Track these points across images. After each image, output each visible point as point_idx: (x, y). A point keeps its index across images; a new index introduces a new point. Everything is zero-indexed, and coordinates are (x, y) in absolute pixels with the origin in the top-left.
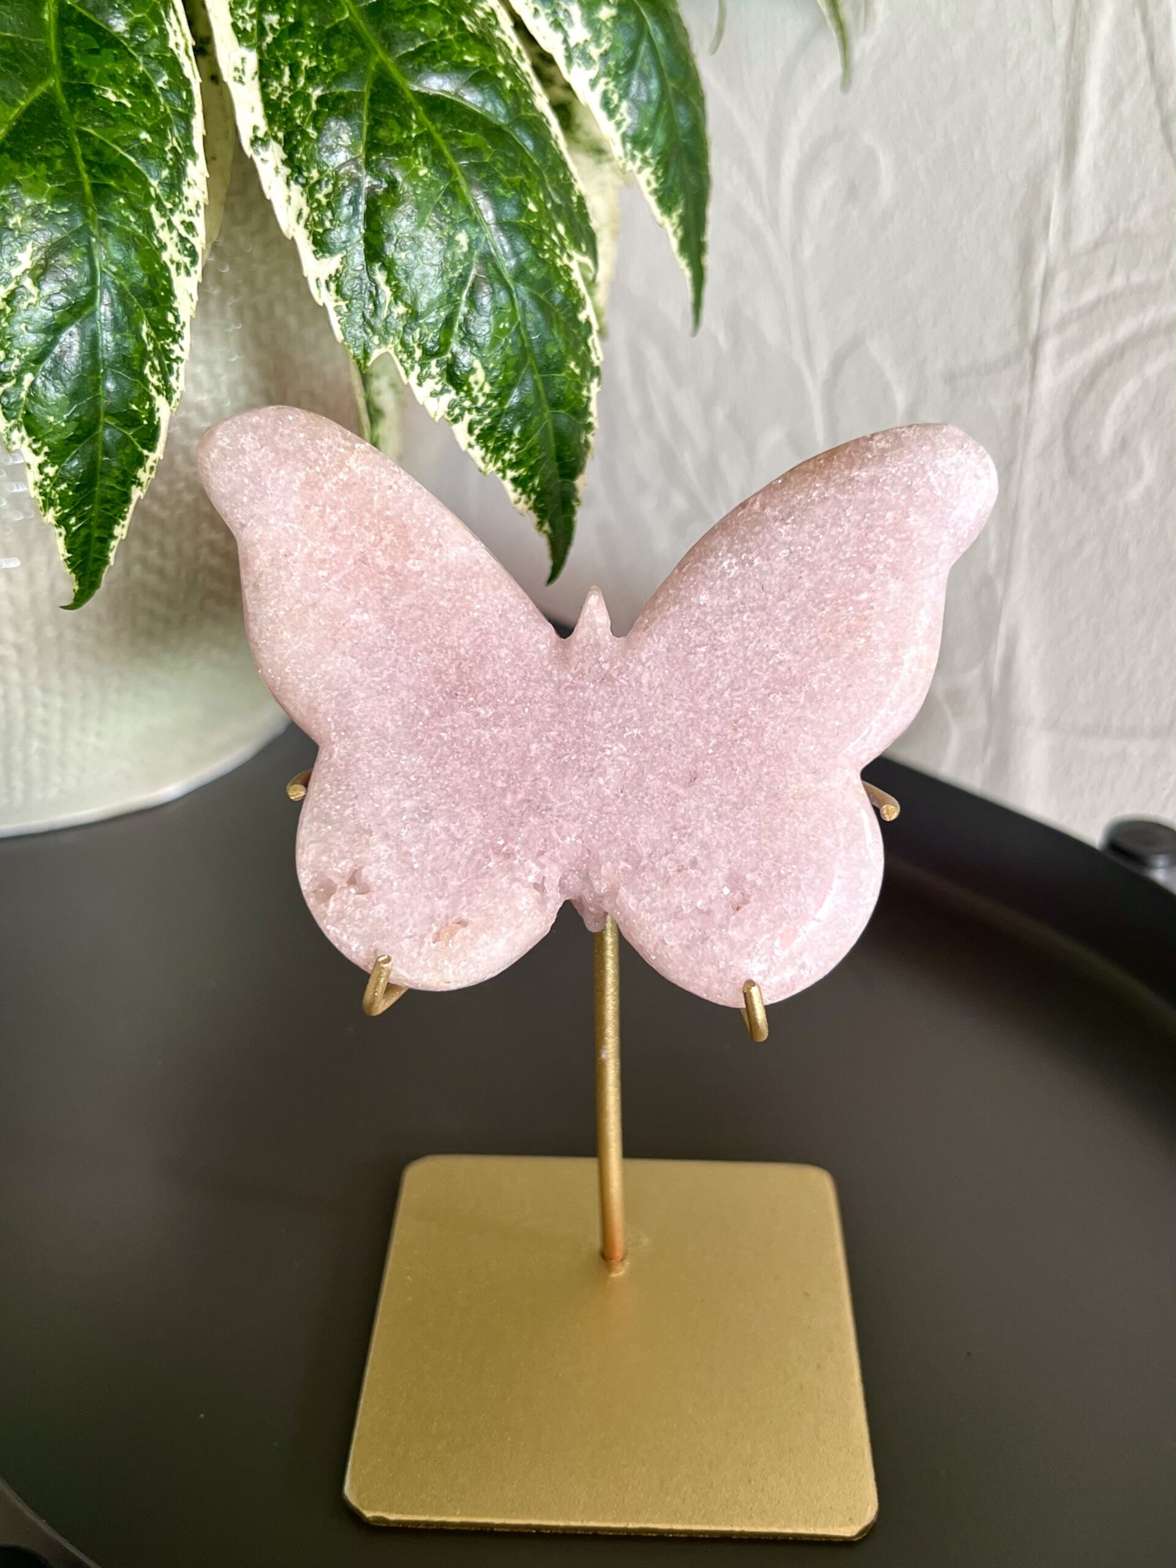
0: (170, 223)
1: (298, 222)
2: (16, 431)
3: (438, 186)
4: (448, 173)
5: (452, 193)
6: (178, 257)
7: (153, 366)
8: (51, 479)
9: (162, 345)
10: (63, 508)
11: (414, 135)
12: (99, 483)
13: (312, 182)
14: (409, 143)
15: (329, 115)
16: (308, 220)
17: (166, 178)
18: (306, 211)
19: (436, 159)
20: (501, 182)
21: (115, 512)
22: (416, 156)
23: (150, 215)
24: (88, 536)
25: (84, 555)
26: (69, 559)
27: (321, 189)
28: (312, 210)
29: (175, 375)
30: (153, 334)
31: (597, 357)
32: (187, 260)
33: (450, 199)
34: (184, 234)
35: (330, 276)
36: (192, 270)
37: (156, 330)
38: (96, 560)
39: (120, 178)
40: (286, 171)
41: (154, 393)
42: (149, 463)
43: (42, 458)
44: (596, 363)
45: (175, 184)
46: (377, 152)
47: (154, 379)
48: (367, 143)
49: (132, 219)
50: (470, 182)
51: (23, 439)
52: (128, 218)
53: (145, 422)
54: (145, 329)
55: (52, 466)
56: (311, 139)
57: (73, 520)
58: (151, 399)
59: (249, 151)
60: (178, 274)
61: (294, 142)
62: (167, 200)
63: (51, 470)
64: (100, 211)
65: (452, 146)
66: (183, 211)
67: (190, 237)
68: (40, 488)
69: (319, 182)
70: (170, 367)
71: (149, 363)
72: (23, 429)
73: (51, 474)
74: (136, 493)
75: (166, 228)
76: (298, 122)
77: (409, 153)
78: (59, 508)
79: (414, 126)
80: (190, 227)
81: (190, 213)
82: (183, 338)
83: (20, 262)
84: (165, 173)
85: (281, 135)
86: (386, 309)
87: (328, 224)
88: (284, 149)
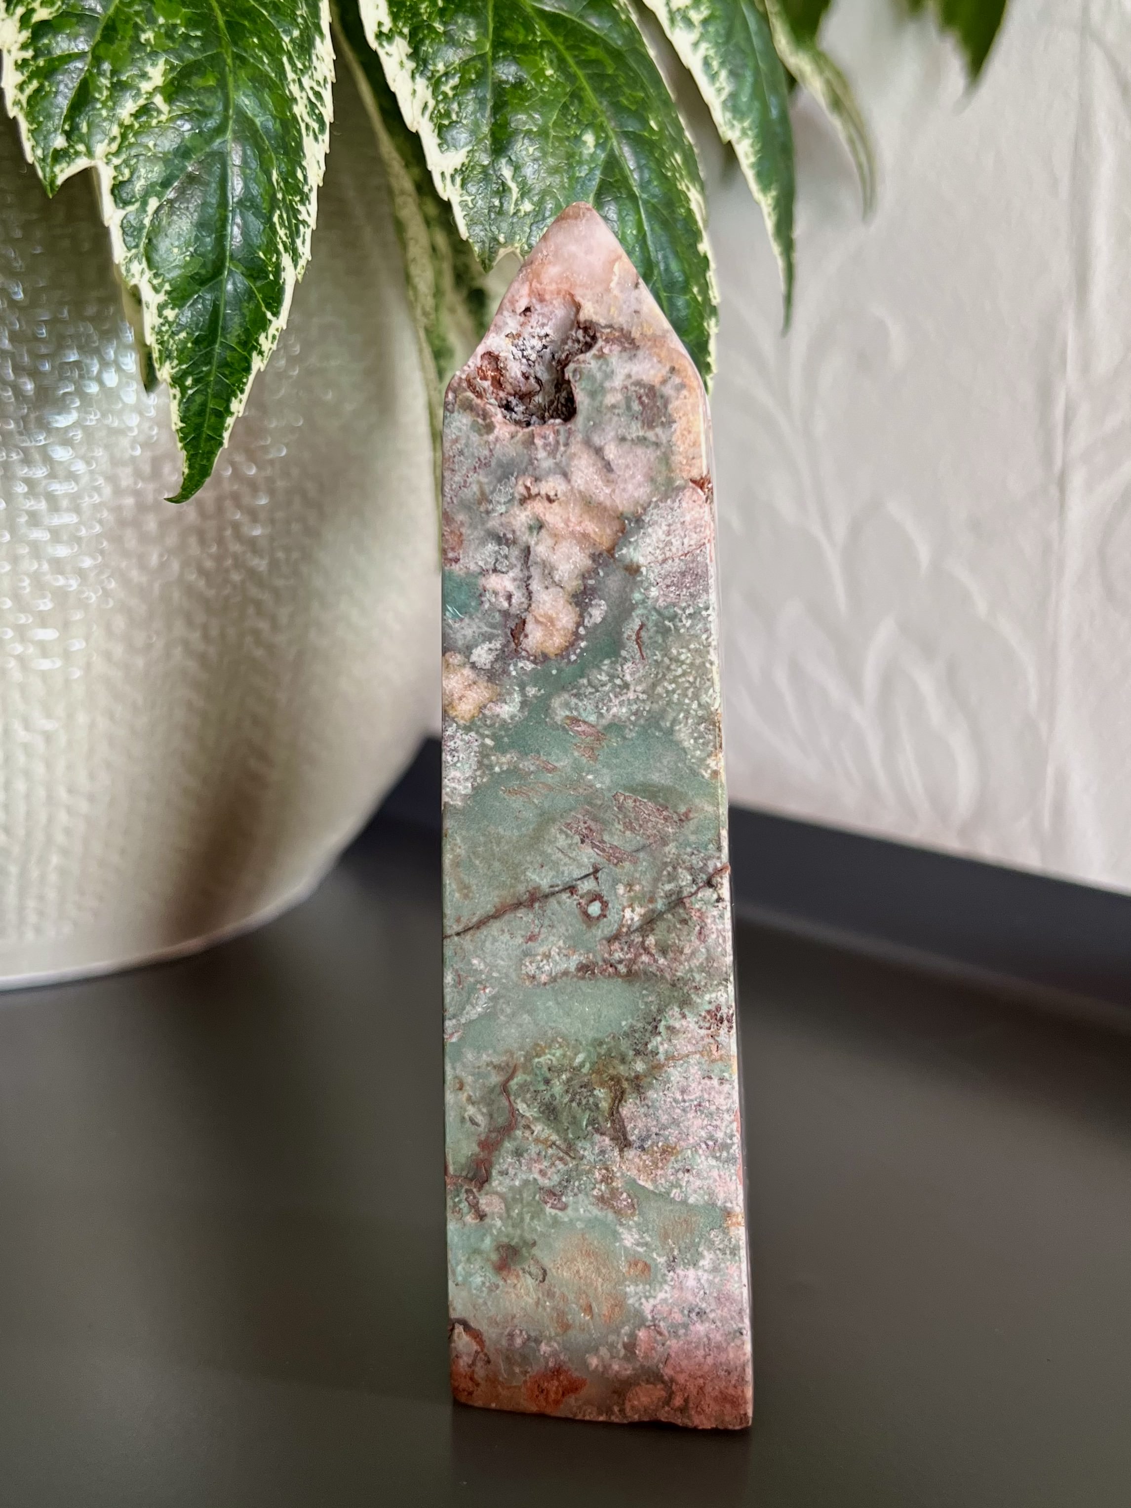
0: (299, 80)
1: (423, 114)
2: (136, 263)
3: (564, 87)
4: (571, 78)
5: (576, 96)
6: (307, 119)
7: (281, 217)
8: (170, 324)
9: (290, 200)
10: (180, 364)
11: (539, 40)
12: (220, 339)
13: (437, 75)
14: (534, 45)
15: (456, 11)
16: (433, 113)
17: (297, 38)
18: (432, 103)
19: (561, 65)
20: (624, 94)
21: (234, 379)
22: (542, 57)
23: (282, 64)
24: (204, 405)
25: (198, 428)
26: (181, 430)
27: (447, 80)
28: (438, 102)
29: (301, 238)
30: (282, 184)
31: (715, 296)
32: (315, 126)
33: (576, 102)
34: (313, 99)
35: (456, 170)
36: (320, 137)
37: (286, 181)
38: (210, 438)
39: (253, 21)
40: (411, 65)
41: (281, 247)
42: (272, 331)
43: (162, 298)
44: (714, 302)
45: (305, 47)
46: (504, 50)
47: (282, 232)
48: (493, 41)
49: (266, 61)
50: (595, 90)
51: (142, 272)
52: (261, 57)
53: (271, 277)
54: (275, 176)
55: (173, 309)
56: (437, 33)
57: (189, 382)
58: (278, 253)
59: (373, 43)
60: (308, 135)
61: (421, 36)
62: (299, 58)
63: (170, 314)
64: (235, 44)
65: (575, 57)
66: (312, 77)
67: (318, 104)
68: (158, 334)
69: (446, 74)
70: (297, 226)
71: (278, 212)
72: (144, 260)
73: (171, 318)
74: (258, 363)
75: (297, 85)
76: (425, 18)
77: (535, 54)
78: (176, 362)
79: (539, 33)
80: (318, 95)
81: (318, 83)
82: (310, 203)
83: (150, 78)
84: (296, 33)
85: (406, 31)
86: (513, 206)
87: (454, 117)
88: (410, 43)
